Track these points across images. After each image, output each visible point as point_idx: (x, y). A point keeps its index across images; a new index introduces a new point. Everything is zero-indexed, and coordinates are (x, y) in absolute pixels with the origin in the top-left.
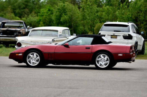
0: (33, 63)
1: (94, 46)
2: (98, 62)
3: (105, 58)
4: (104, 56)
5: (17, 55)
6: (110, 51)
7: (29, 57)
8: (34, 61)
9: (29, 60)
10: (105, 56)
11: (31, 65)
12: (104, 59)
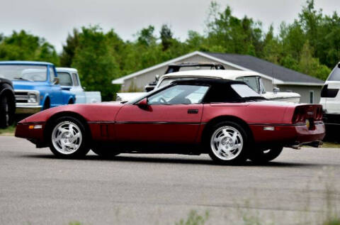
0: (67, 147)
1: (207, 107)
2: (216, 145)
3: (232, 135)
4: (231, 132)
5: (31, 127)
6: (245, 118)
7: (58, 133)
8: (68, 144)
9: (57, 140)
10: (233, 132)
11: (62, 151)
12: (231, 140)
